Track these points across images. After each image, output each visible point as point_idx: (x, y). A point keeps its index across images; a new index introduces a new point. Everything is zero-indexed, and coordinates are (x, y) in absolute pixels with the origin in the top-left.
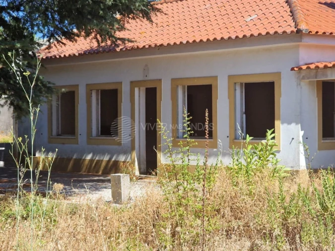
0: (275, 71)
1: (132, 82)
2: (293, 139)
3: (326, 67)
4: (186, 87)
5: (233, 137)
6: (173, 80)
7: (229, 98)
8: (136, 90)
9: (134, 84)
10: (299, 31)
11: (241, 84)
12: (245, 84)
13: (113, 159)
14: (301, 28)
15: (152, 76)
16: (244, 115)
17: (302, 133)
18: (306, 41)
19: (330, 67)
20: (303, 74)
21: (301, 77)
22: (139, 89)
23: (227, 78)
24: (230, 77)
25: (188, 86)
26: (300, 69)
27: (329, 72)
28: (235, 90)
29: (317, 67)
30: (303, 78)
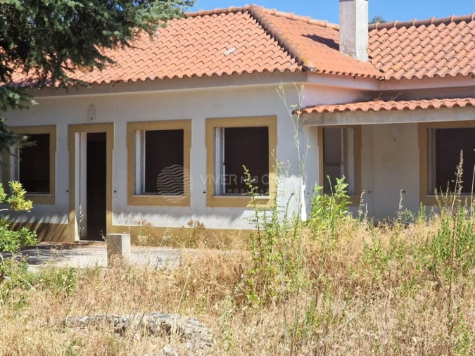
0: (270, 114)
1: (70, 126)
2: (293, 194)
3: (336, 111)
4: (145, 132)
5: (213, 193)
6: (129, 124)
7: (206, 146)
8: (77, 135)
9: (72, 128)
10: (305, 69)
11: (221, 128)
12: (226, 129)
13: (40, 222)
14: (308, 66)
15: (100, 118)
16: (224, 167)
17: (304, 187)
18: (312, 80)
19: (342, 111)
20: (306, 117)
21: (303, 121)
22: (80, 134)
23: (204, 121)
24: (208, 121)
25: (146, 131)
26: (304, 112)
27: (338, 116)
28: (215, 136)
29: (326, 111)
30: (306, 123)
